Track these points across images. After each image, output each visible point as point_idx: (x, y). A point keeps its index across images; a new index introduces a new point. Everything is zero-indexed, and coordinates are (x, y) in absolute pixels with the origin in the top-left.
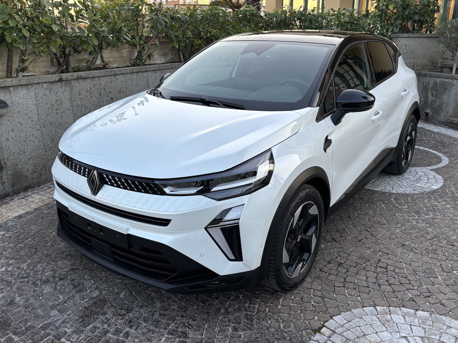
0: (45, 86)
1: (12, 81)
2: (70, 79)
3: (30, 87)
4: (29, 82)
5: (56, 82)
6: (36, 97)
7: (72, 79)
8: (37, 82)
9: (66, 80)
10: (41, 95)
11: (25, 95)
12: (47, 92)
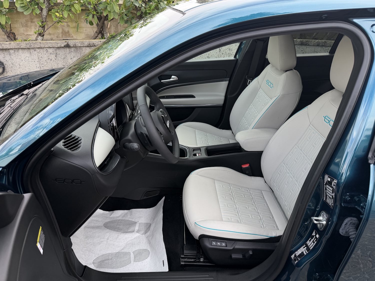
0: (51, 50)
1: (10, 44)
2: (79, 46)
3: (32, 50)
4: (30, 46)
5: (62, 47)
6: (40, 61)
7: (82, 46)
8: (40, 47)
9: (74, 47)
10: (46, 59)
11: (27, 58)
12: (53, 57)
